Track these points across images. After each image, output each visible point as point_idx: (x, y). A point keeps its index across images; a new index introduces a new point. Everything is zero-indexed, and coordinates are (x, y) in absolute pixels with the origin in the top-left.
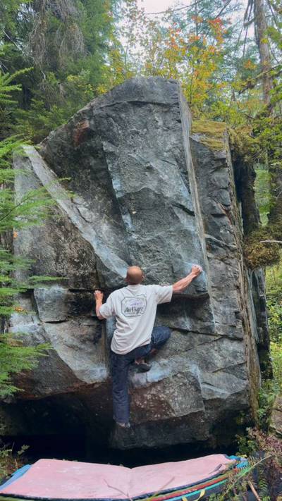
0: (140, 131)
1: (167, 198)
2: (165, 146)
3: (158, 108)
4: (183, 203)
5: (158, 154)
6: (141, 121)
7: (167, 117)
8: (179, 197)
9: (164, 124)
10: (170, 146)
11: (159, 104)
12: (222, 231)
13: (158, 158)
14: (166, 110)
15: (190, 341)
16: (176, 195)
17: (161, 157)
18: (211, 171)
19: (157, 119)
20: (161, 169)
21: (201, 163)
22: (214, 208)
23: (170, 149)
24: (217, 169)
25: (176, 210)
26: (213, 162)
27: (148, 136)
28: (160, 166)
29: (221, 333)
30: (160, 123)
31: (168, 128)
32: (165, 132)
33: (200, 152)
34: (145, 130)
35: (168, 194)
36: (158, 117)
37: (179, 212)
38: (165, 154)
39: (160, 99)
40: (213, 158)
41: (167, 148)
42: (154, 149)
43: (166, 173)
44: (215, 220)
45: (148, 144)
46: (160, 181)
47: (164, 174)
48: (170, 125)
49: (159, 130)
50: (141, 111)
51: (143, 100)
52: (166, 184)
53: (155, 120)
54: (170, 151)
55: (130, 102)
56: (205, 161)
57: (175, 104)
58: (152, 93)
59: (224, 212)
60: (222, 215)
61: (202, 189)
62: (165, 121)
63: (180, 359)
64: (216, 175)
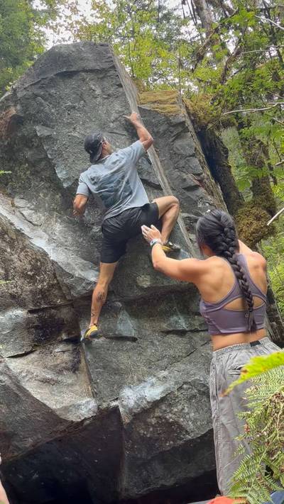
0: (76, 104)
2: (109, 116)
3: (92, 75)
5: (104, 126)
6: (75, 93)
7: (105, 83)
9: (103, 91)
10: (115, 115)
11: (92, 71)
12: (200, 206)
13: (105, 131)
14: (101, 76)
15: (190, 342)
17: (107, 129)
18: (171, 140)
19: (93, 87)
21: (158, 132)
22: (185, 180)
24: (178, 136)
26: (172, 129)
27: (86, 108)
30: (98, 92)
31: (109, 95)
32: (106, 101)
33: (153, 121)
34: (82, 102)
36: (94, 85)
38: (111, 124)
39: (92, 65)
40: (170, 124)
41: (112, 118)
42: (97, 122)
43: (117, 147)
44: (188, 194)
45: (89, 118)
48: (111, 92)
49: (99, 99)
50: (73, 82)
51: (73, 69)
53: (91, 89)
54: (116, 120)
55: (57, 75)
56: (162, 129)
57: (110, 68)
58: (81, 59)
59: (197, 183)
60: (196, 187)
61: (166, 162)
62: (104, 88)
63: (182, 367)
64: (178, 143)
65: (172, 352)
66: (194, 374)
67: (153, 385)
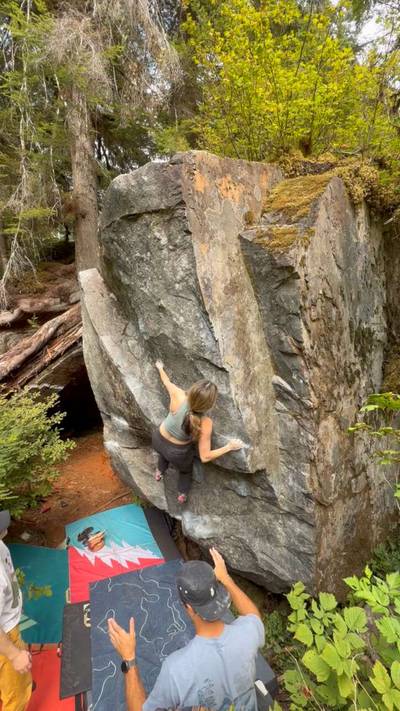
0: (144, 256)
1: (185, 349)
2: (175, 275)
3: (156, 218)
4: (207, 356)
5: (169, 288)
6: (141, 242)
7: (172, 228)
8: (201, 348)
9: (169, 240)
10: (182, 273)
11: (156, 212)
12: (295, 377)
13: (169, 294)
14: (167, 217)
15: (248, 505)
16: (197, 346)
17: (172, 292)
18: (274, 286)
19: (157, 235)
20: (174, 309)
22: (281, 342)
23: (183, 278)
24: (284, 283)
25: (199, 365)
26: (277, 272)
27: (153, 262)
28: (173, 304)
29: (286, 508)
30: (164, 241)
31: (175, 246)
32: (173, 254)
34: (149, 254)
35: (187, 343)
36: (159, 231)
37: (204, 368)
38: (177, 286)
39: (155, 203)
40: (274, 264)
41: (178, 277)
42: (163, 281)
43: (181, 315)
44: (285, 359)
45: (156, 274)
46: (175, 325)
47: (178, 315)
48: (177, 241)
49: (165, 251)
50: (137, 227)
51: (135, 212)
52: (182, 329)
53: (155, 238)
54: (183, 280)
55: (122, 218)
56: (264, 270)
57: (179, 204)
58: (143, 196)
59: (295, 351)
60: (293, 355)
61: (266, 312)
62: (170, 235)
63: (234, 522)
64: (284, 293)
65: (227, 507)
66: (243, 533)
67: (205, 524)
